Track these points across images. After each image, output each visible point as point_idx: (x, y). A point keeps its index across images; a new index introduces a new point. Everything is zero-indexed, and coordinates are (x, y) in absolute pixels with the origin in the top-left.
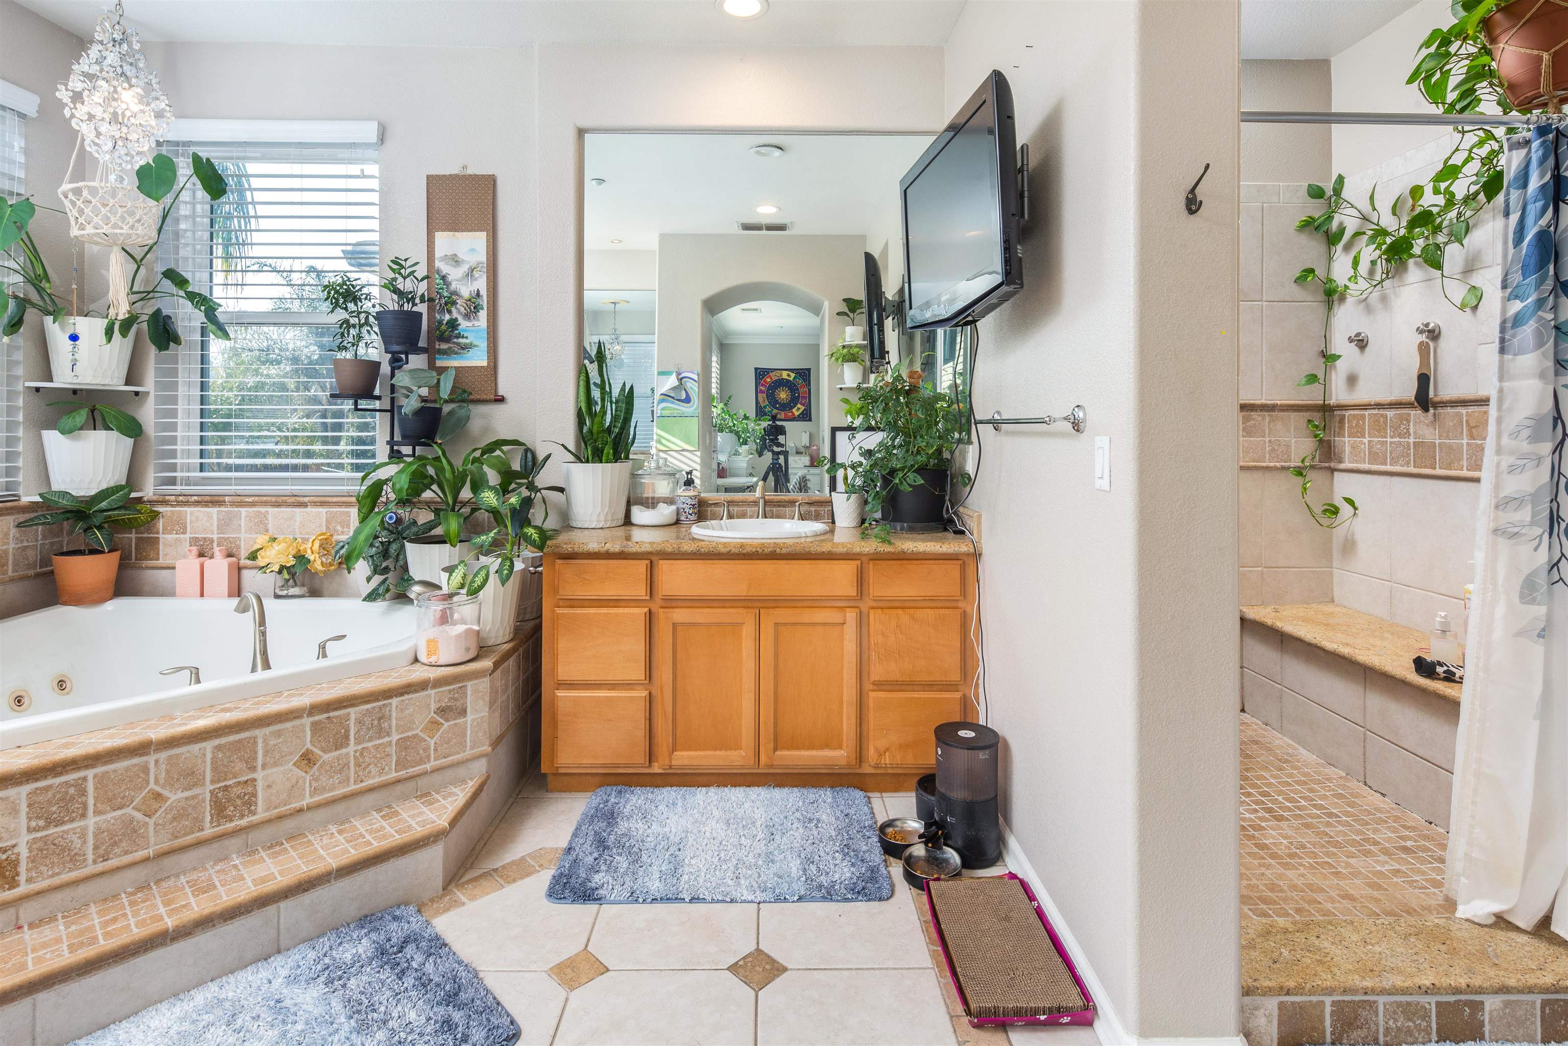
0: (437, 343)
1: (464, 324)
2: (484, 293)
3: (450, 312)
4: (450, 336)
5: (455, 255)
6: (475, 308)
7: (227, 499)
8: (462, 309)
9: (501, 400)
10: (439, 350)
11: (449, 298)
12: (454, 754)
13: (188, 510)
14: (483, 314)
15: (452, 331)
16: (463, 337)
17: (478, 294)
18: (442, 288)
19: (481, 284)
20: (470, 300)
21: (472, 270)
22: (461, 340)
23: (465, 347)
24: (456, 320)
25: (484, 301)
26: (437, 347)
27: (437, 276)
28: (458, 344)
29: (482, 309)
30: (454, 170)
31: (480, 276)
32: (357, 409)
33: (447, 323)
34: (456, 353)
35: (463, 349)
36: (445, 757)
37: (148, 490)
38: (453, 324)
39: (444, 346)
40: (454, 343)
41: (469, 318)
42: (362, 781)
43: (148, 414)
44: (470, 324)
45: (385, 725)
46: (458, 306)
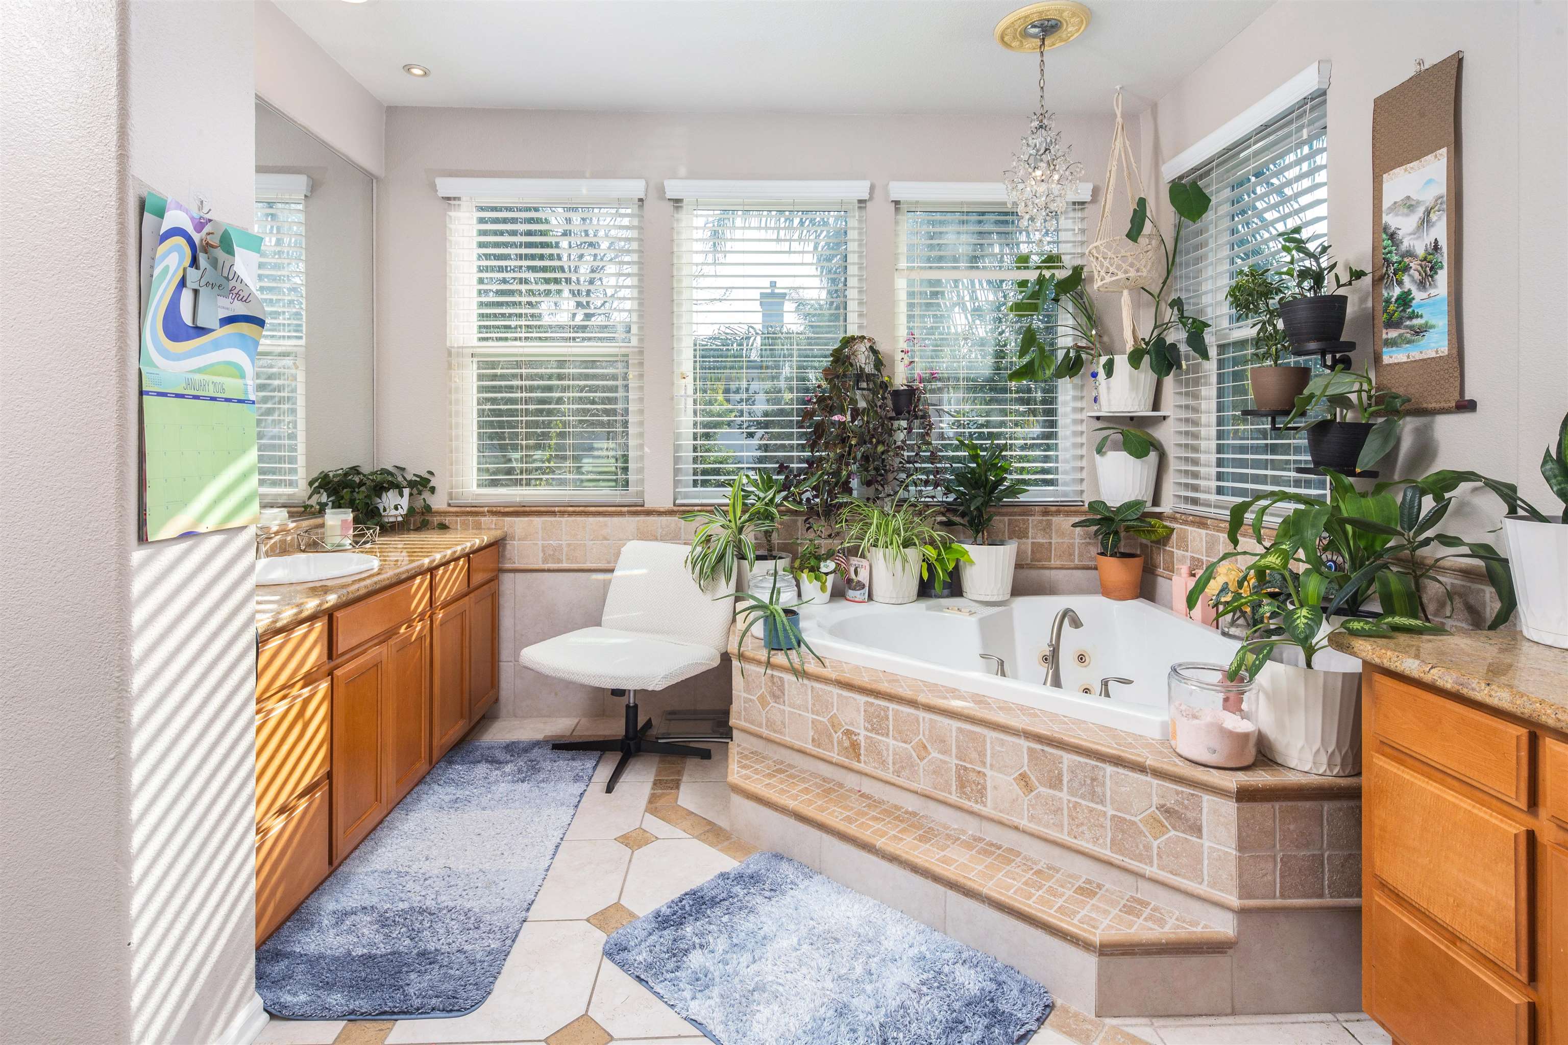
0: (1384, 331)
1: (1418, 295)
2: (1443, 244)
3: (1400, 283)
4: (1401, 319)
5: (1408, 198)
6: (1432, 269)
7: (1209, 522)
8: (1416, 275)
9: (1469, 406)
10: (1387, 340)
11: (1400, 263)
12: (1184, 877)
13: (1190, 528)
14: (1442, 277)
15: (1404, 311)
16: (1417, 317)
17: (1436, 247)
18: (1390, 252)
19: (1440, 231)
20: (1425, 259)
21: (1428, 212)
22: (1416, 322)
23: (1419, 332)
24: (1409, 292)
25: (1444, 257)
26: (1384, 336)
27: (1384, 236)
28: (1411, 328)
29: (1442, 268)
30: (1408, 72)
31: (1439, 219)
32: (1274, 428)
33: (1396, 300)
34: (1409, 342)
35: (1417, 333)
36: (1171, 873)
37: (1167, 506)
38: (1405, 300)
39: (1393, 334)
40: (1407, 327)
41: (1424, 287)
42: (1075, 837)
43: (1166, 434)
44: (1424, 295)
45: (1098, 790)
46: (1412, 271)
